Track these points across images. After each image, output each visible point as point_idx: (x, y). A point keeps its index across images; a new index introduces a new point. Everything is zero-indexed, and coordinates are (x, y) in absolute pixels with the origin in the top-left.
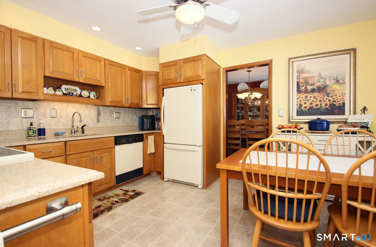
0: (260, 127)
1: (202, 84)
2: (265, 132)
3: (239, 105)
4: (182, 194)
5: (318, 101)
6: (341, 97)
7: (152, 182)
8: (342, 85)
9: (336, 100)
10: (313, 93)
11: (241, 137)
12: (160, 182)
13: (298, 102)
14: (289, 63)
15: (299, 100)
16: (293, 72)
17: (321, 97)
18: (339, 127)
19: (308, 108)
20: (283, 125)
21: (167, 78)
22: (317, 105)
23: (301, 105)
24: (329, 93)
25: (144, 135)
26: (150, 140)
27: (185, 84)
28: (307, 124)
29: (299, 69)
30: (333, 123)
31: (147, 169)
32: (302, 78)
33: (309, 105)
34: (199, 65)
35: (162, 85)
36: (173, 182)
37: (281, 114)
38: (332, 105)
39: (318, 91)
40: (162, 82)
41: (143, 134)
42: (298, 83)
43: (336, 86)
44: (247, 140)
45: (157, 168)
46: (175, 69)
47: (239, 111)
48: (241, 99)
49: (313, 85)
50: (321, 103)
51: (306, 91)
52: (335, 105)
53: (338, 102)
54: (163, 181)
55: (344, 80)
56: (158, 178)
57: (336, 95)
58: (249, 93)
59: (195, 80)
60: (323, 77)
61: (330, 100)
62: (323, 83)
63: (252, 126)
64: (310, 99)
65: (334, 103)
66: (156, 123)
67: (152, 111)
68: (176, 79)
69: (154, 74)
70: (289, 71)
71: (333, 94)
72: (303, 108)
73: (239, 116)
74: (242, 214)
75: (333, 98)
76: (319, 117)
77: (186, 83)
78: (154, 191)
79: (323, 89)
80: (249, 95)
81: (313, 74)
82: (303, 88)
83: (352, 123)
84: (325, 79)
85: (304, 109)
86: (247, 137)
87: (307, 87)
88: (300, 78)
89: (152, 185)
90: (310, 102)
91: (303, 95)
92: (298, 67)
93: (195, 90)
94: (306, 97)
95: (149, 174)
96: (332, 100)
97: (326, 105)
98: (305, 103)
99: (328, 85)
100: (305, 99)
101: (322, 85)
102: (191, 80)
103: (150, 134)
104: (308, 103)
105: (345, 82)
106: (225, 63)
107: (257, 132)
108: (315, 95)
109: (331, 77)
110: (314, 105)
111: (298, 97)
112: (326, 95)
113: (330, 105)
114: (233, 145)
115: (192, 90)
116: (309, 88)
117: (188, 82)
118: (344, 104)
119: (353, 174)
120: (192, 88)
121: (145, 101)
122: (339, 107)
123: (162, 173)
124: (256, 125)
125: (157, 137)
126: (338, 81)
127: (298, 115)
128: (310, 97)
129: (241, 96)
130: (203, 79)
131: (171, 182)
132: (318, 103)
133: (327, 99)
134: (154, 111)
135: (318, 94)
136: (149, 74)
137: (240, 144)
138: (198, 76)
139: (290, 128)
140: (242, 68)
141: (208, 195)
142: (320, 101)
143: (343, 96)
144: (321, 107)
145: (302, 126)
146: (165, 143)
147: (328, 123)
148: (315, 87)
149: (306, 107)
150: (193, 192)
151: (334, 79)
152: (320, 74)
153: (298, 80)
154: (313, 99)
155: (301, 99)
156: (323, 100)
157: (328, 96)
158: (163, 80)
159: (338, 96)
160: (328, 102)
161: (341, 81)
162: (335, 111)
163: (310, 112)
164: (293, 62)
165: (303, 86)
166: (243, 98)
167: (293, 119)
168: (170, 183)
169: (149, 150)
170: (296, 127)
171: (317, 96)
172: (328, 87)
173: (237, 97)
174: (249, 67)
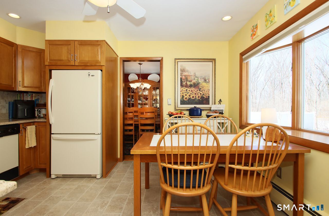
0: (149, 114)
1: (102, 71)
2: (155, 118)
3: (130, 94)
4: (79, 189)
5: (194, 94)
6: (207, 92)
7: (33, 183)
8: (208, 84)
9: (204, 94)
10: (191, 87)
11: (134, 123)
12: (46, 181)
13: (181, 94)
14: (175, 62)
15: (182, 92)
16: (178, 70)
17: (196, 91)
18: (207, 113)
19: (188, 99)
20: (172, 112)
21: (56, 58)
22: (193, 97)
23: (183, 96)
24: (201, 89)
25: (21, 126)
26: (30, 132)
27: (80, 68)
28: (188, 111)
29: (182, 68)
30: (203, 110)
31: (24, 168)
32: (184, 75)
33: (188, 97)
34: (98, 50)
35: (48, 65)
36: (63, 178)
37: (169, 103)
38: (202, 97)
39: (194, 86)
40: (49, 62)
41: (20, 124)
42: (181, 79)
43: (204, 84)
44: (139, 125)
45: (40, 164)
46: (68, 50)
47: (129, 99)
48: (134, 89)
49: (191, 81)
50: (196, 95)
51: (186, 86)
52: (204, 97)
53: (206, 95)
54: (49, 179)
55: (209, 79)
56: (42, 177)
57: (204, 90)
58: (141, 84)
59: (93, 65)
60: (197, 76)
61: (201, 94)
62: (197, 81)
63: (142, 113)
64: (189, 92)
65: (203, 96)
66: (36, 110)
67: (30, 95)
68: (69, 61)
69: (34, 50)
70: (175, 68)
71: (203, 90)
72: (184, 98)
73: (130, 104)
74: (145, 194)
75: (203, 92)
76: (195, 106)
77: (82, 67)
78: (39, 193)
79: (197, 85)
80: (140, 85)
81: (191, 74)
82: (184, 83)
83: (214, 110)
84: (198, 78)
85: (185, 100)
86: (139, 123)
87: (187, 82)
88: (182, 76)
89: (35, 187)
90: (189, 94)
91: (184, 88)
92: (181, 66)
93: (92, 76)
94: (187, 90)
95: (27, 174)
96: (202, 94)
97: (199, 97)
98: (186, 95)
99: (200, 83)
100: (186, 92)
101: (196, 82)
102: (89, 65)
103: (30, 124)
104: (188, 95)
105: (209, 81)
106: (122, 53)
107: (147, 119)
108: (192, 90)
109: (201, 77)
110: (191, 96)
111: (181, 90)
112: (198, 90)
113: (201, 97)
114: (127, 131)
115: (90, 75)
116: (189, 83)
117: (85, 66)
118: (209, 97)
119: (233, 145)
120: (89, 74)
121: (21, 83)
122: (206, 99)
123: (48, 170)
124: (145, 112)
125: (39, 128)
126: (205, 80)
127: (181, 104)
128: (189, 91)
129: (133, 86)
130: (102, 66)
131: (62, 178)
132: (194, 95)
133: (199, 93)
134: (33, 95)
135: (194, 88)
136: (26, 50)
137: (133, 129)
138: (97, 61)
139: (177, 114)
140: (135, 61)
141: (108, 183)
142: (195, 94)
143: (208, 91)
144: (196, 98)
145: (185, 112)
146: (53, 134)
147: (201, 110)
148: (192, 83)
149: (186, 98)
150: (92, 184)
151: (203, 79)
152: (195, 74)
153: (181, 77)
154: (191, 92)
155: (183, 92)
156: (197, 94)
157: (200, 91)
158: (50, 60)
159: (206, 91)
160: (200, 95)
161: (207, 81)
162: (204, 102)
163: (189, 102)
164: (178, 62)
165: (184, 82)
166: (135, 87)
167: (178, 107)
168: (59, 179)
169: (29, 143)
170: (181, 114)
171: (193, 90)
172: (199, 84)
173: (130, 86)
174: (141, 60)
